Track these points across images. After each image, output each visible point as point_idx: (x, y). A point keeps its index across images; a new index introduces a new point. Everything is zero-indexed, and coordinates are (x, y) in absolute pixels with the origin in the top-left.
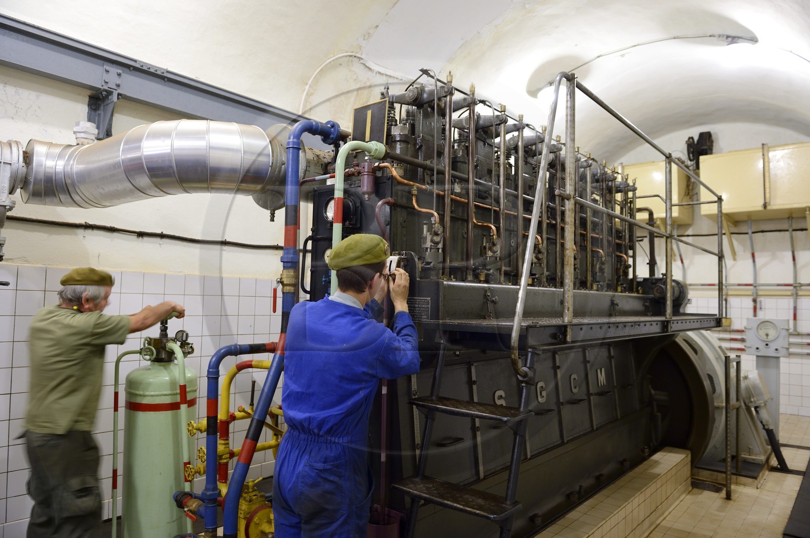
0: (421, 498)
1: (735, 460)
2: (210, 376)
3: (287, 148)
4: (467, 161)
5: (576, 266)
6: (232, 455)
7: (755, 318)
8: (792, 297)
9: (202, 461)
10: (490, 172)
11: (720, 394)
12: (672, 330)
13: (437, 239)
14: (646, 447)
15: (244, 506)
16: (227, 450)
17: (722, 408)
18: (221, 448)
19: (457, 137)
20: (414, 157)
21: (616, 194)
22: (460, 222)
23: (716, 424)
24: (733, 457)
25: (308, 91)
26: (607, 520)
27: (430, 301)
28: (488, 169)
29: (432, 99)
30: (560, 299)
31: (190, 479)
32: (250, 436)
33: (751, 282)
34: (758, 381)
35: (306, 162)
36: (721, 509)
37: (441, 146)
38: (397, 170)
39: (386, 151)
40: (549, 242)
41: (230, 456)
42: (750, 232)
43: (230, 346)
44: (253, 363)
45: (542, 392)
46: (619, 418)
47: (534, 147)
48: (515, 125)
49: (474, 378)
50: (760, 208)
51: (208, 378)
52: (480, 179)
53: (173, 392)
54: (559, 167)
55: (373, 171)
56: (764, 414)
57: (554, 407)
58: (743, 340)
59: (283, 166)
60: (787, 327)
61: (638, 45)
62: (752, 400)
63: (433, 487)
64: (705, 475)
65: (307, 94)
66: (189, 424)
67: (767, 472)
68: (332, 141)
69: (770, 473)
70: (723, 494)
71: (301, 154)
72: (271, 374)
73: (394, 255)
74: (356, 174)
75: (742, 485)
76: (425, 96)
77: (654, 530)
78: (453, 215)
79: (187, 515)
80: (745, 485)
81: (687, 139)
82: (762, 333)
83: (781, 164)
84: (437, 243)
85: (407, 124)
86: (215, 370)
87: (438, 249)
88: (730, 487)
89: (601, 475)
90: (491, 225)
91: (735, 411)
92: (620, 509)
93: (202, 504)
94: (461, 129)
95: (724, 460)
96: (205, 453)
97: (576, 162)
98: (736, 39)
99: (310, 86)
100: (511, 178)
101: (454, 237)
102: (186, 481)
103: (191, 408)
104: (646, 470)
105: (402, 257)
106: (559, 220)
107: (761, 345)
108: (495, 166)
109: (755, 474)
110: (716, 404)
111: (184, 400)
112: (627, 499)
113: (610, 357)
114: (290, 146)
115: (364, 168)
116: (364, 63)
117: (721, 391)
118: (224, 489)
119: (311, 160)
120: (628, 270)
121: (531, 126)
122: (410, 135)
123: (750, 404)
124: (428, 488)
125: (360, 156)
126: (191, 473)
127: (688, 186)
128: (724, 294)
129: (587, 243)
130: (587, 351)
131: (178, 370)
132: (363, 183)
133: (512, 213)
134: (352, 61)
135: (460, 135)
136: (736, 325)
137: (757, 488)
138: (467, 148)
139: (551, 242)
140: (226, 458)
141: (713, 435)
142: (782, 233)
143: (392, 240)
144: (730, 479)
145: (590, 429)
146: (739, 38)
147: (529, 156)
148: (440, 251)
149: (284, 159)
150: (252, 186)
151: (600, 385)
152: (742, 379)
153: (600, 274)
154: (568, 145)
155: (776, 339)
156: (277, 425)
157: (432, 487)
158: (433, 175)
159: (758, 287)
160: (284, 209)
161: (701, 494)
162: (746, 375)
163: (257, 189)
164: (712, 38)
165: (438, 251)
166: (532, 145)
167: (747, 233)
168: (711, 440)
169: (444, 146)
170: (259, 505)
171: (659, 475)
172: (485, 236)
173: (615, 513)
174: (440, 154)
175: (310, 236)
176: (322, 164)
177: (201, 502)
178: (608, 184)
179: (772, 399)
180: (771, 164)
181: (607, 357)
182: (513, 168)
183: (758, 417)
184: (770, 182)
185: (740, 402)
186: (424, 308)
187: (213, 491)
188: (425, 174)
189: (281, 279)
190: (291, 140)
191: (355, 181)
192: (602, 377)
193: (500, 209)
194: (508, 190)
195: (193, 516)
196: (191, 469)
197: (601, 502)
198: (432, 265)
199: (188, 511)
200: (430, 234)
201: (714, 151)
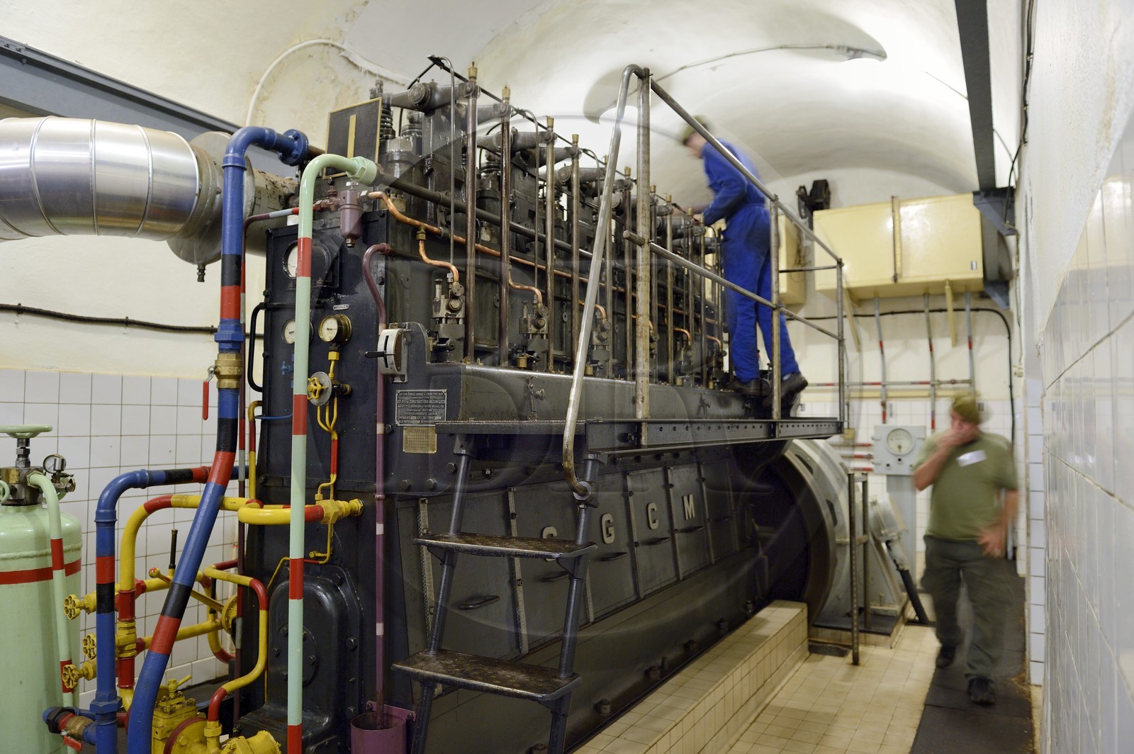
0: (436, 680)
1: (863, 614)
2: (101, 521)
3: (224, 167)
4: (499, 197)
5: (653, 351)
6: (141, 646)
7: (884, 425)
8: (929, 399)
9: (90, 656)
10: (532, 215)
11: (843, 527)
12: (781, 435)
13: (455, 304)
14: (749, 602)
15: (161, 722)
16: (132, 637)
17: (845, 545)
18: (121, 635)
19: (484, 160)
20: (421, 185)
21: (706, 256)
22: (490, 284)
23: (838, 568)
24: (860, 610)
25: (259, 93)
26: (700, 701)
27: (446, 394)
28: (530, 210)
29: (446, 101)
30: (632, 396)
31: (71, 686)
32: (169, 610)
33: (879, 379)
34: (889, 507)
35: (254, 190)
36: (847, 678)
37: (461, 172)
38: (396, 203)
39: (378, 172)
40: (616, 319)
41: (137, 646)
42: (877, 313)
43: (134, 473)
44: (172, 500)
45: (610, 529)
46: (713, 563)
47: (594, 184)
48: (567, 149)
49: (512, 510)
50: (890, 282)
51: (97, 522)
52: (519, 223)
53: (40, 552)
54: (628, 212)
55: (358, 203)
56: (898, 550)
57: (625, 549)
58: (869, 457)
59: (218, 196)
60: (923, 436)
61: (734, 55)
62: (883, 532)
63: (454, 663)
64: (825, 635)
65: (258, 98)
66: (67, 601)
67: (903, 627)
68: (295, 160)
69: (906, 627)
70: (849, 658)
71: (246, 177)
72: (202, 514)
73: (392, 328)
74: (333, 208)
75: (872, 645)
76: (437, 97)
77: (762, 712)
78: (478, 273)
79: (67, 742)
80: (876, 645)
81: (797, 189)
82: (894, 445)
83: (915, 223)
84: (456, 311)
85: (411, 138)
86: (108, 511)
87: (458, 319)
88: (858, 648)
89: (691, 642)
90: (533, 288)
91: (862, 547)
92: (717, 684)
93: (91, 723)
94: (492, 151)
95: (849, 615)
96: (96, 644)
97: (651, 206)
98: (860, 52)
99: (263, 86)
100: (563, 226)
101: (481, 306)
102: (66, 690)
103: (71, 576)
104: (750, 631)
105: (405, 330)
106: (629, 286)
107: (893, 461)
108: (539, 208)
109: (888, 630)
110: (837, 540)
111: (59, 563)
112: (725, 672)
113: (701, 480)
114: (229, 164)
115: (344, 198)
116: (346, 56)
117: (844, 522)
118: (127, 699)
119: (262, 188)
120: (723, 359)
121: (589, 153)
122: (414, 154)
123: (880, 538)
124: (446, 666)
125: (338, 183)
126: (72, 677)
127: (799, 251)
128: (846, 396)
129: (667, 319)
130: (669, 471)
131: (48, 517)
132: (344, 222)
133: (564, 274)
134: (328, 52)
135: (489, 158)
136: (863, 438)
137: (891, 648)
138: (499, 178)
139: (619, 317)
140: (132, 650)
141: (834, 582)
142: (917, 314)
143: (388, 307)
144: (858, 638)
145: (675, 579)
146: (863, 51)
147: (588, 195)
148: (461, 322)
149: (219, 185)
150: (167, 226)
151: (687, 518)
152: (869, 505)
153: (686, 364)
154: (641, 182)
155: (911, 452)
156: (214, 596)
157: (452, 664)
158: (450, 213)
159: (887, 387)
160: (219, 263)
161: (821, 660)
162: (875, 500)
163: (174, 230)
164: (829, 50)
165: (458, 323)
166: (591, 181)
167: (873, 316)
168: (833, 589)
169: (465, 173)
170: (187, 718)
171: (767, 637)
172: (525, 304)
173: (710, 691)
174: (460, 184)
175: (261, 304)
176: (280, 196)
177: (90, 721)
178: (695, 241)
179: (907, 531)
180: (903, 223)
181: (697, 480)
182: (565, 212)
183: (890, 555)
184: (901, 247)
185: (868, 537)
186: (438, 404)
187: (109, 701)
188: (438, 211)
189: (216, 367)
190: (230, 155)
191: (331, 220)
192: (690, 507)
193: (547, 267)
194: (558, 241)
195: (76, 742)
196: (71, 670)
197: (692, 678)
198: (448, 342)
199: (68, 735)
200: (445, 298)
201: (832, 204)
